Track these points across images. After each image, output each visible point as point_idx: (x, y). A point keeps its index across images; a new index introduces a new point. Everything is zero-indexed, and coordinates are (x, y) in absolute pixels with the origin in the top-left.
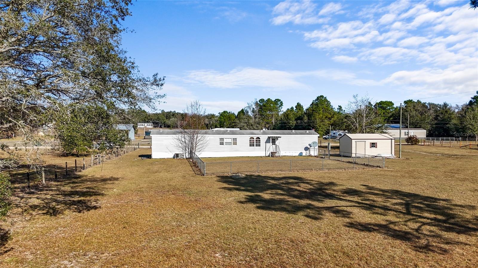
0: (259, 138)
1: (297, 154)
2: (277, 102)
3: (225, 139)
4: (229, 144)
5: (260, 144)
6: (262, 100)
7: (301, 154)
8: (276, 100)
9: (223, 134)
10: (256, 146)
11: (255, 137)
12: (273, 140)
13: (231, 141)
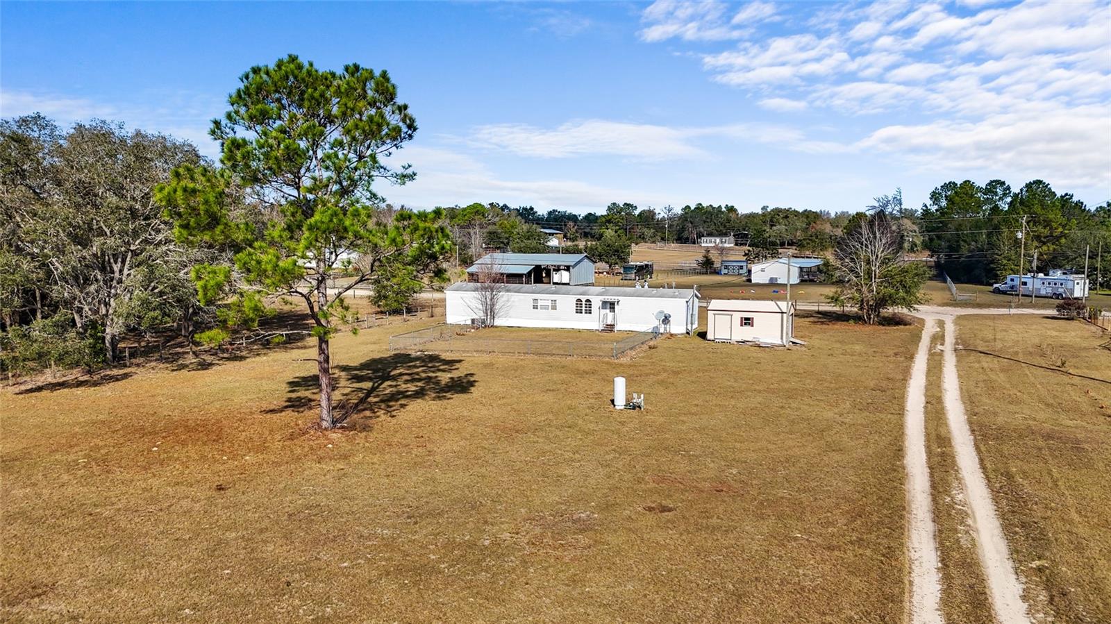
0: (590, 301)
1: (650, 329)
3: (540, 301)
4: (546, 308)
5: (591, 311)
7: (655, 331)
9: (539, 293)
10: (586, 313)
11: (584, 298)
12: (612, 306)
13: (549, 303)
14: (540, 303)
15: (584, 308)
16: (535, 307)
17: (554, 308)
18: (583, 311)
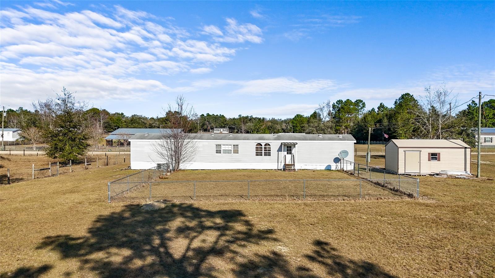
0: (269, 145)
1: (323, 168)
2: (358, 103)
3: (222, 146)
4: (228, 152)
5: (270, 153)
6: (339, 102)
7: (328, 169)
8: (357, 100)
9: (221, 139)
10: (265, 155)
11: (263, 143)
12: (289, 148)
13: (231, 148)
14: (223, 148)
15: (263, 152)
16: (218, 152)
17: (236, 151)
18: (263, 154)
